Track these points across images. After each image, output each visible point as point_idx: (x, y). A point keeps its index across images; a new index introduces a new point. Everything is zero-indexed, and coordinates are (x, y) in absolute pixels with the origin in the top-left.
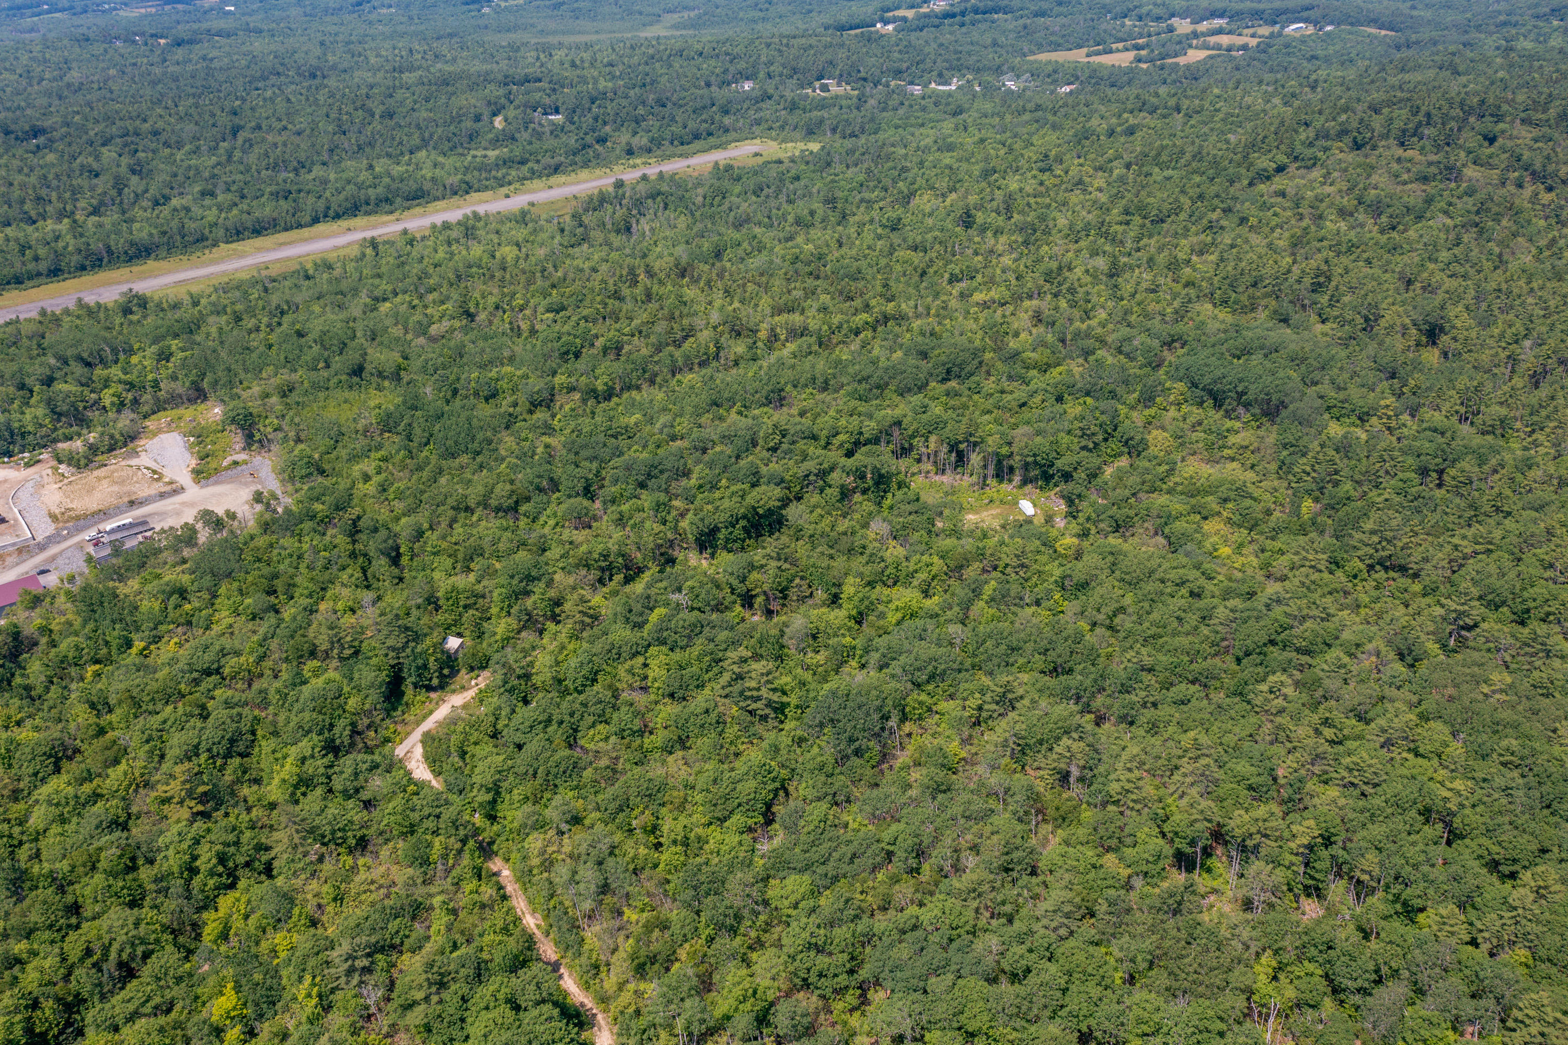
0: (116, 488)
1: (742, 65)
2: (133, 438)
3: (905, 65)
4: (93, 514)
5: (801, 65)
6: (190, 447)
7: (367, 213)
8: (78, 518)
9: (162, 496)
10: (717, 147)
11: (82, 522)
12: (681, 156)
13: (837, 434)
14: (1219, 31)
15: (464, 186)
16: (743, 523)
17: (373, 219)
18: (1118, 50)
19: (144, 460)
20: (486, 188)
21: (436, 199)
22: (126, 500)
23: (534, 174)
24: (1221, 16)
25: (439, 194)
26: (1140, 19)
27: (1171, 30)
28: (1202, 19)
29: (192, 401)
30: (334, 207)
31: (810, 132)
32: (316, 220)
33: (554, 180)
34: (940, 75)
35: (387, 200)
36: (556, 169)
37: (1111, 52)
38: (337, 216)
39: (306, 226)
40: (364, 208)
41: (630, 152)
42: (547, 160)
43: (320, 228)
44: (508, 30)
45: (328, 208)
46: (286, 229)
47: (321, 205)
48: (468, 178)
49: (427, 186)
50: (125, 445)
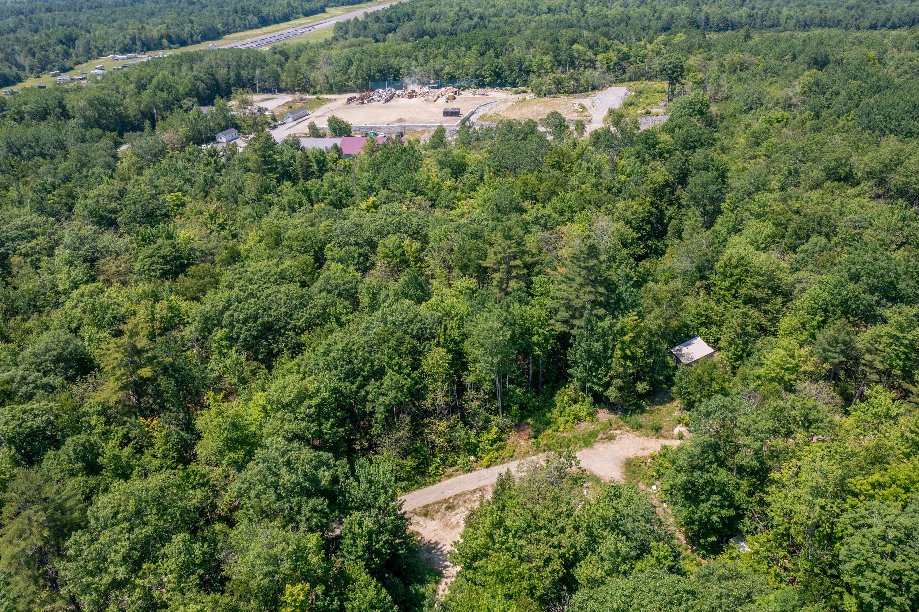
2: (595, 88)
6: (625, 98)
19: (586, 102)
50: (585, 90)
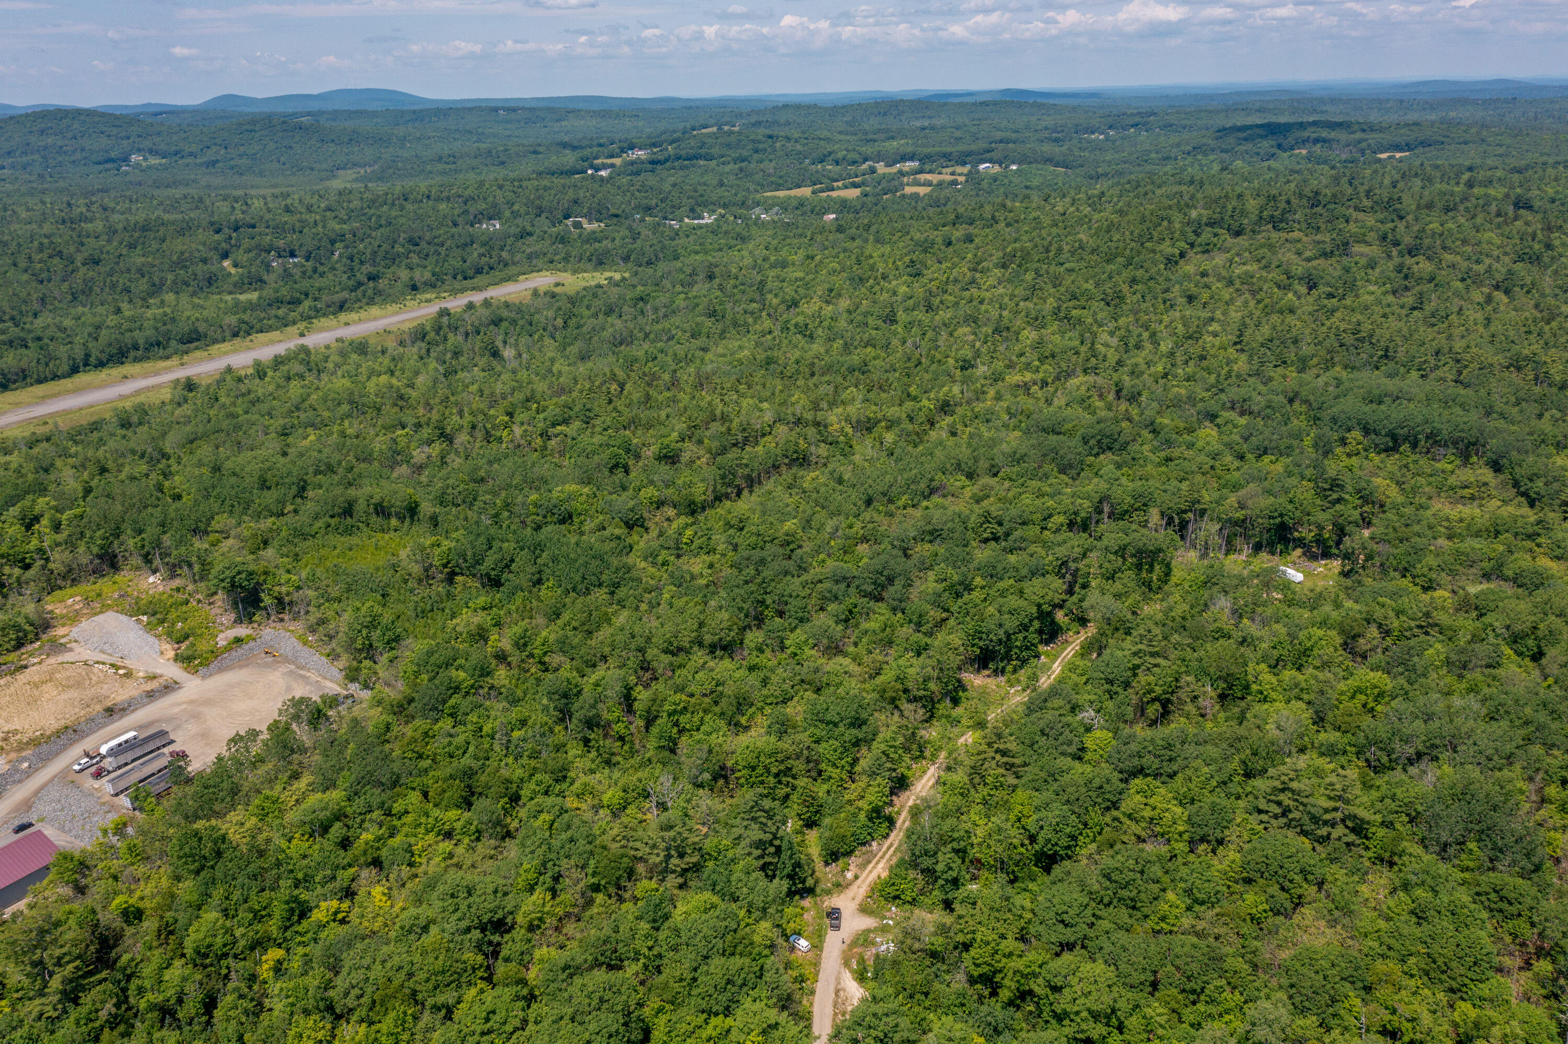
0: (73, 694)
1: (482, 206)
2: (43, 627)
3: (654, 202)
4: (58, 734)
5: (545, 204)
6: (149, 628)
7: (136, 360)
8: (34, 742)
9: (151, 695)
10: (508, 279)
11: (45, 747)
12: (473, 289)
13: (1050, 516)
14: (921, 171)
15: (244, 326)
16: (1036, 624)
17: (148, 365)
18: (839, 188)
19: (85, 653)
20: (270, 329)
21: (215, 342)
22: (99, 708)
23: (318, 313)
24: (912, 159)
25: (218, 336)
26: (837, 163)
27: (873, 171)
28: (894, 163)
29: (98, 573)
30: (95, 354)
31: (600, 262)
32: (74, 370)
33: (343, 317)
34: (692, 210)
35: (158, 344)
36: (342, 307)
37: (833, 189)
38: (101, 365)
39: (64, 376)
40: (132, 354)
41: (414, 288)
42: (325, 298)
43: (82, 378)
44: (168, 186)
45: (88, 356)
46: (39, 381)
47: (79, 353)
48: (246, 317)
49: (202, 327)
50: (38, 636)
